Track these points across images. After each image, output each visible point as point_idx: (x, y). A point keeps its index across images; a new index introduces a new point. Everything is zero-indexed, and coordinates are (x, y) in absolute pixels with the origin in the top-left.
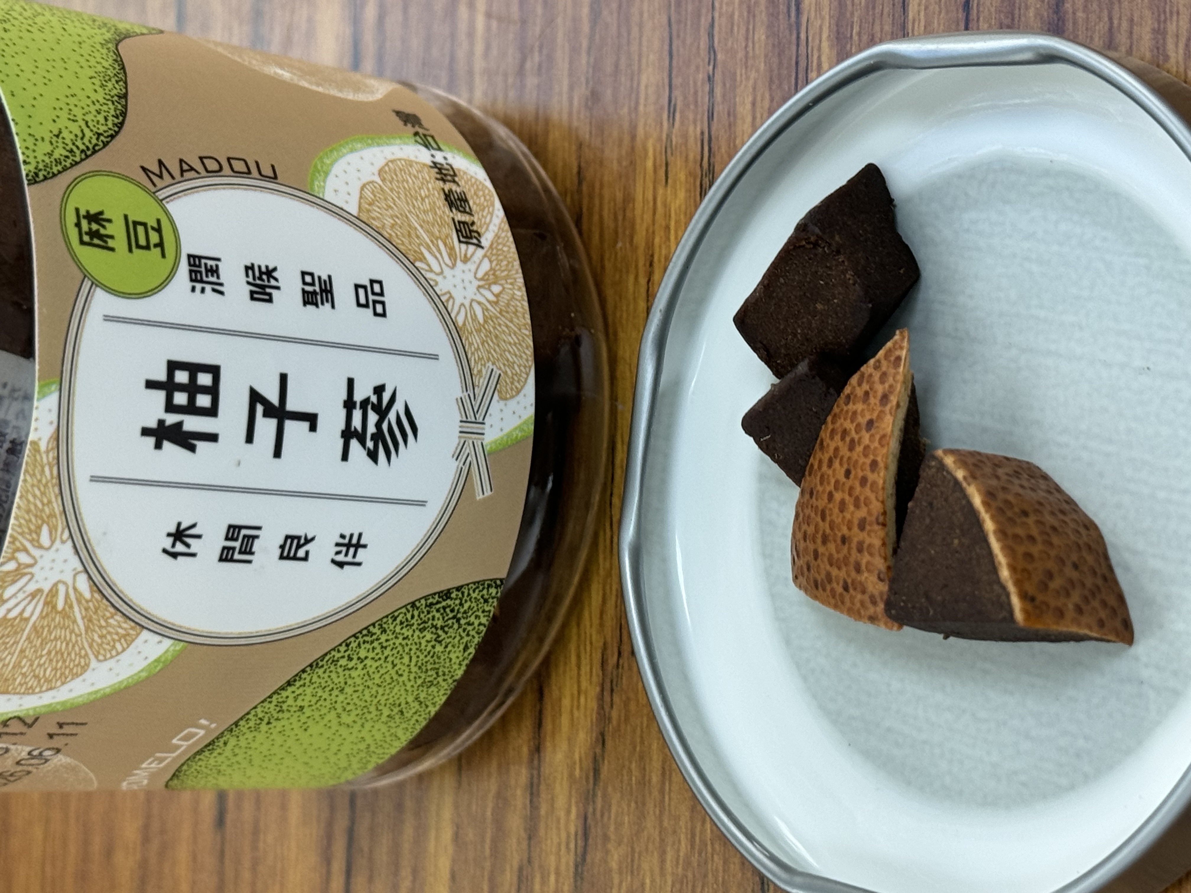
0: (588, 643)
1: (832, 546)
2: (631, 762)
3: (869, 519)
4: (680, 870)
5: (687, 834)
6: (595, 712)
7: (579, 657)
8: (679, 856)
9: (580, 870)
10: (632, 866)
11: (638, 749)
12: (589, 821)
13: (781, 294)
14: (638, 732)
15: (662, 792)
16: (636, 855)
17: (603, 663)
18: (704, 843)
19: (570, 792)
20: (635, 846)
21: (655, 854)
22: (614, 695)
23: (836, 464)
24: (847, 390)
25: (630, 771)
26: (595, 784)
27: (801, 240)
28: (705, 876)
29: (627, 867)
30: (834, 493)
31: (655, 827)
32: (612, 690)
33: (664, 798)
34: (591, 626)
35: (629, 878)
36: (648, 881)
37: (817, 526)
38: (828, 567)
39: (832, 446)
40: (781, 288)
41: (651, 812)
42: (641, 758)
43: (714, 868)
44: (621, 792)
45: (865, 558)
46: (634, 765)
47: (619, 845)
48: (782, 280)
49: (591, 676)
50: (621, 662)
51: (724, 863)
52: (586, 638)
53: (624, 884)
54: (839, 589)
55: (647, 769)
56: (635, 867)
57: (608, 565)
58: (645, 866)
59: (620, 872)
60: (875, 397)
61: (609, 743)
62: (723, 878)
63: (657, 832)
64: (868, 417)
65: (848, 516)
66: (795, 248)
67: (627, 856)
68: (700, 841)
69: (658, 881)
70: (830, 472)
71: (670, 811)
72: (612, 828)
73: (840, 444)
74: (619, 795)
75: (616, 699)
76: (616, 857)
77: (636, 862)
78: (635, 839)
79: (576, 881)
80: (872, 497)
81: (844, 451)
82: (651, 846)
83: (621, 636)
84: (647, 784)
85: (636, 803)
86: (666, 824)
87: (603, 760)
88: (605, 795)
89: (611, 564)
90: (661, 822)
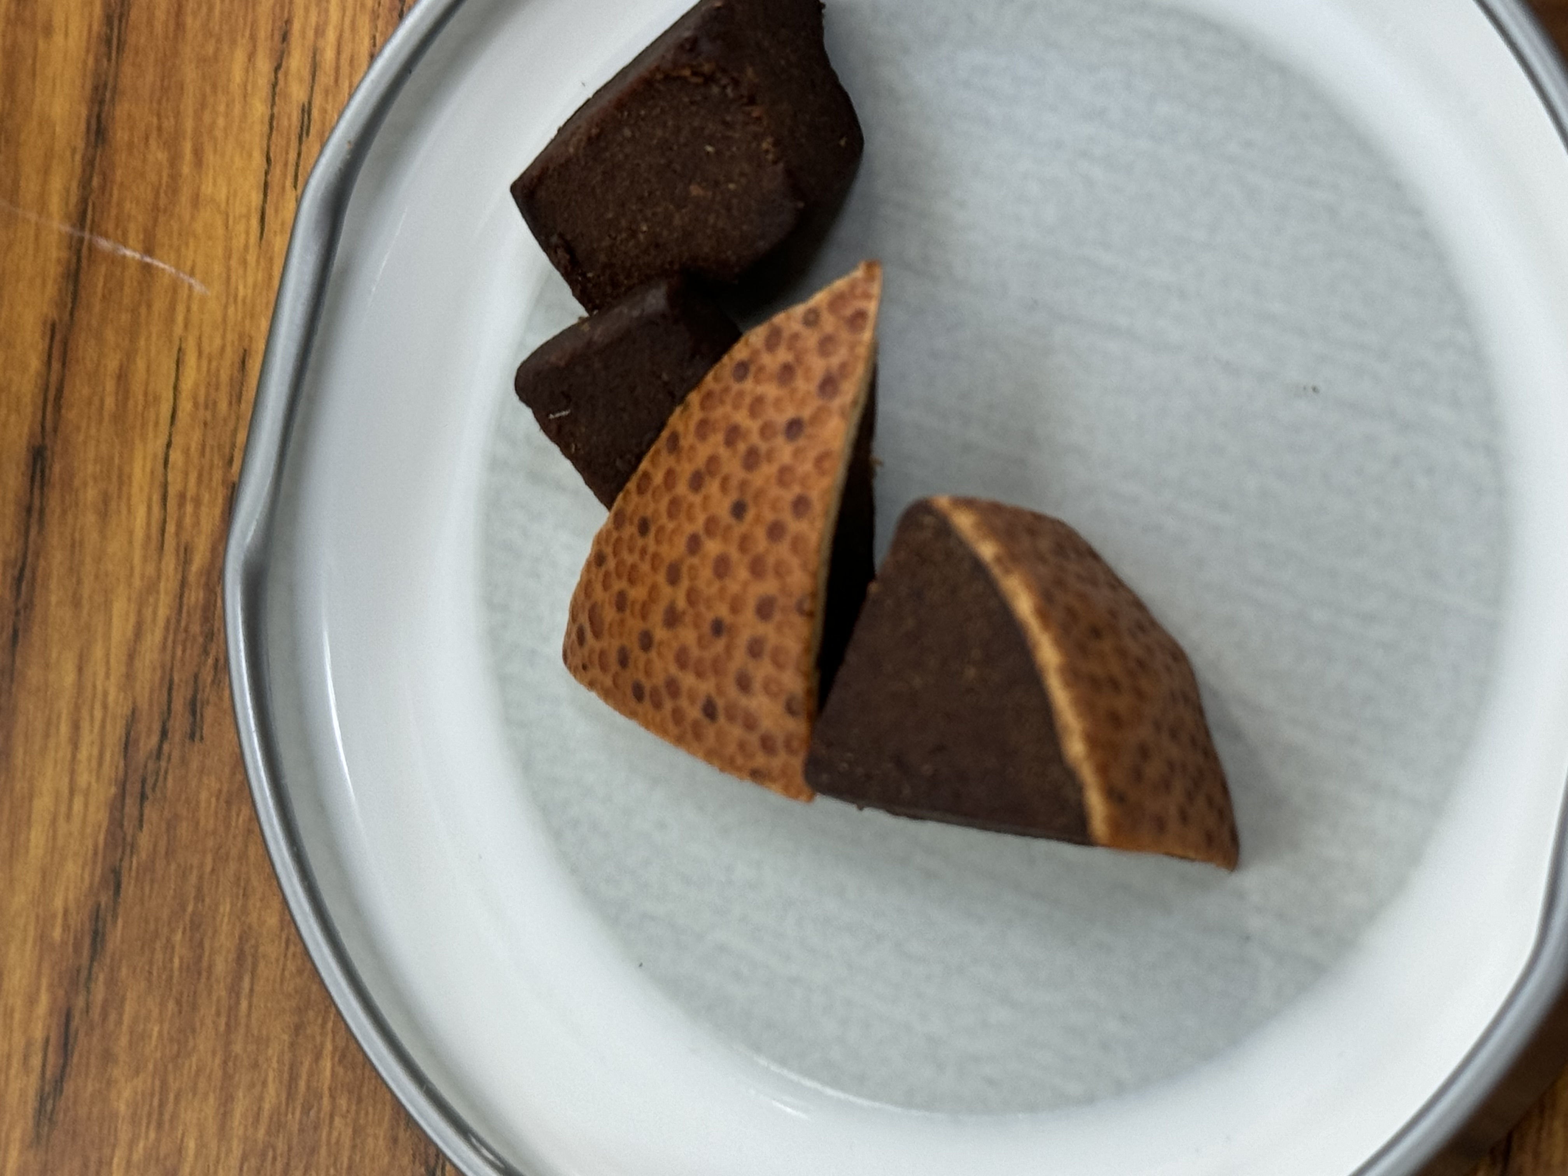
0: (98, 706)
1: (688, 635)
2: (173, 931)
3: (782, 601)
4: (262, 1132)
5: (280, 1071)
6: (103, 829)
7: (76, 727)
8: (260, 1108)
9: (49, 1107)
10: (161, 1114)
11: (190, 908)
12: (76, 1022)
13: (621, 157)
14: (193, 879)
15: (234, 990)
16: (172, 1096)
17: (128, 744)
18: (314, 1094)
19: (39, 965)
20: (171, 1079)
21: (212, 1099)
22: (147, 805)
23: (713, 487)
24: (739, 352)
25: (169, 947)
26: (92, 959)
27: (683, 67)
28: (314, 1150)
29: (150, 1115)
30: (703, 537)
31: (214, 1053)
32: (143, 797)
33: (238, 1003)
34: (107, 676)
35: (152, 1135)
36: (191, 1145)
37: (654, 589)
38: (673, 669)
39: (704, 451)
40: (621, 145)
41: (209, 1022)
42: (195, 925)
43: (333, 1140)
44: (149, 981)
45: (762, 670)
46: (178, 936)
47: (137, 1073)
48: (627, 132)
49: (100, 764)
50: (166, 747)
51: (355, 1131)
52: (94, 695)
53: (141, 1144)
54: (694, 713)
55: (207, 944)
56: (167, 1117)
57: (150, 570)
58: (189, 1116)
59: (134, 1120)
60: (807, 379)
61: (129, 889)
62: (350, 1159)
63: (218, 1061)
64: (790, 413)
65: (734, 587)
66: (667, 78)
67: (152, 1095)
68: (308, 1088)
69: (213, 1144)
70: (696, 499)
71: (247, 1026)
72: (124, 1041)
73: (723, 452)
74: (143, 984)
75: (151, 813)
76: (127, 1094)
77: (170, 1106)
78: (170, 1067)
79: (38, 1124)
80: (794, 562)
81: (732, 466)
82: (202, 1084)
83: (170, 702)
84: (204, 974)
85: (179, 1003)
86: (237, 1048)
87: (115, 916)
88: (112, 982)
89: (159, 571)
90: (228, 1044)
